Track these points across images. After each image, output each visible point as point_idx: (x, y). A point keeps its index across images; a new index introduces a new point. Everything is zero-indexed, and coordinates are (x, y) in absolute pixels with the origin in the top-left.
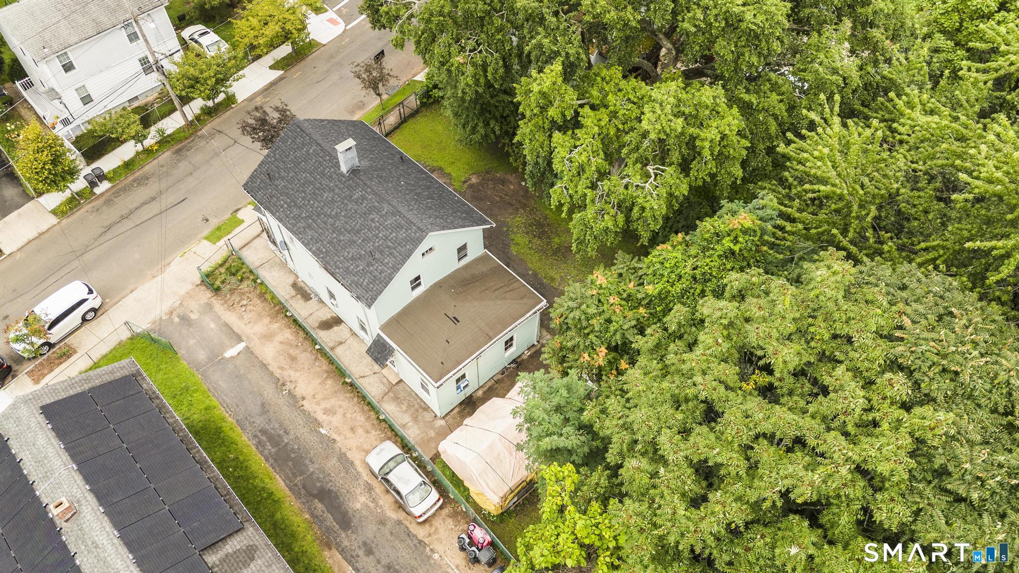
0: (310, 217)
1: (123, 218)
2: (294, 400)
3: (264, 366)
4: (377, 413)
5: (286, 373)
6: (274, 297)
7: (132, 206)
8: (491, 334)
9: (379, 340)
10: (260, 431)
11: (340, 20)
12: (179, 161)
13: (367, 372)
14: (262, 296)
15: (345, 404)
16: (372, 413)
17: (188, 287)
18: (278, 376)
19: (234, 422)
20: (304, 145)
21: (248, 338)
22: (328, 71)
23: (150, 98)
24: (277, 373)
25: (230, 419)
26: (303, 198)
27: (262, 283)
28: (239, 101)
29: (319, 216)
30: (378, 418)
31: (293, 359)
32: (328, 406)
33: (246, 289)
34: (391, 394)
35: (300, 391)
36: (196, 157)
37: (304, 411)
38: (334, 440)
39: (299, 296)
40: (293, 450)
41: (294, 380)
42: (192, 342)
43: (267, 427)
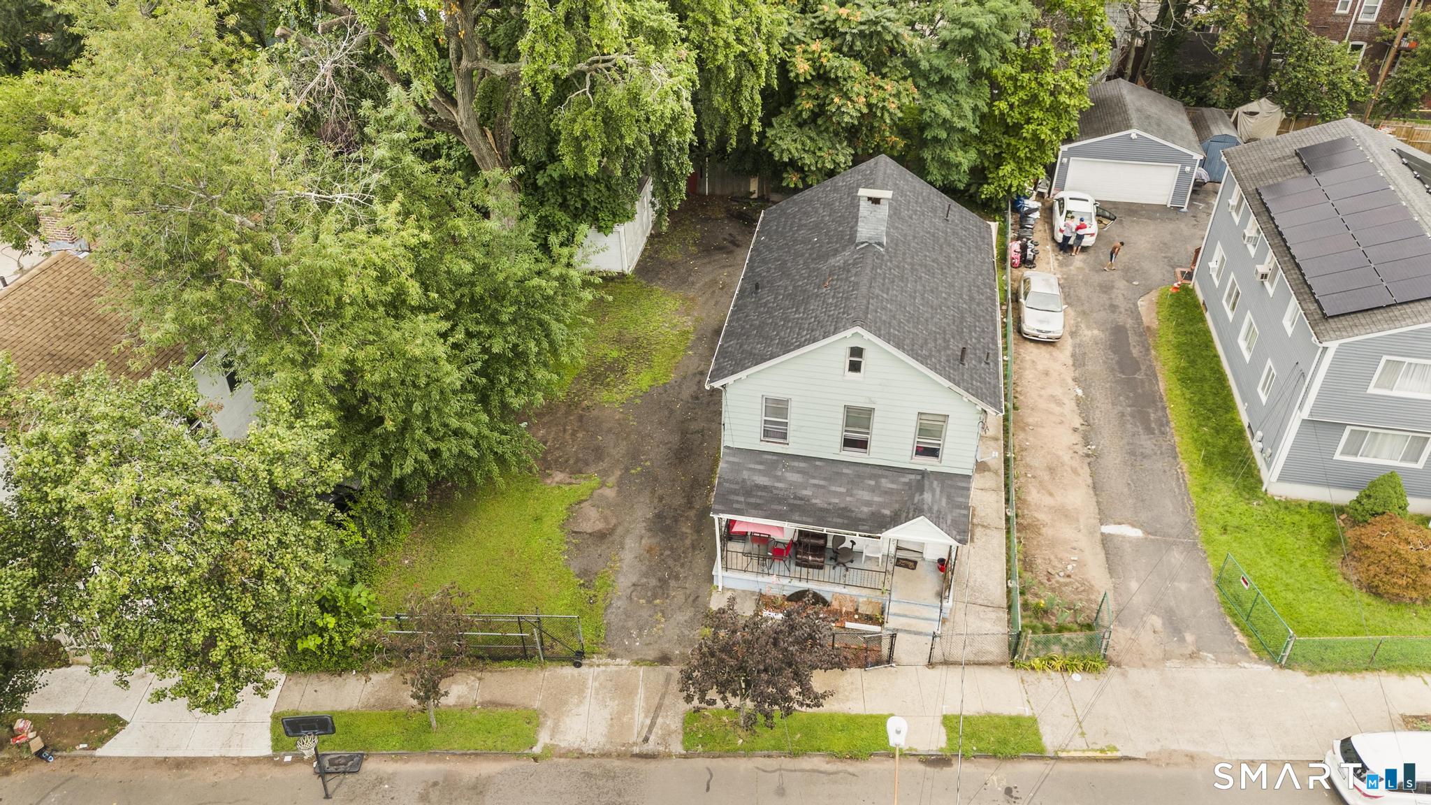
2: (1088, 433)
3: (1096, 488)
5: (1075, 464)
6: (1011, 550)
10: (1154, 434)
16: (1013, 371)
18: (1086, 468)
19: (1179, 459)
21: (1091, 533)
24: (1085, 471)
25: (1185, 467)
30: (1011, 363)
35: (1077, 438)
37: (1086, 418)
38: (1075, 380)
40: (1128, 397)
41: (1071, 452)
42: (1183, 586)
43: (1141, 432)
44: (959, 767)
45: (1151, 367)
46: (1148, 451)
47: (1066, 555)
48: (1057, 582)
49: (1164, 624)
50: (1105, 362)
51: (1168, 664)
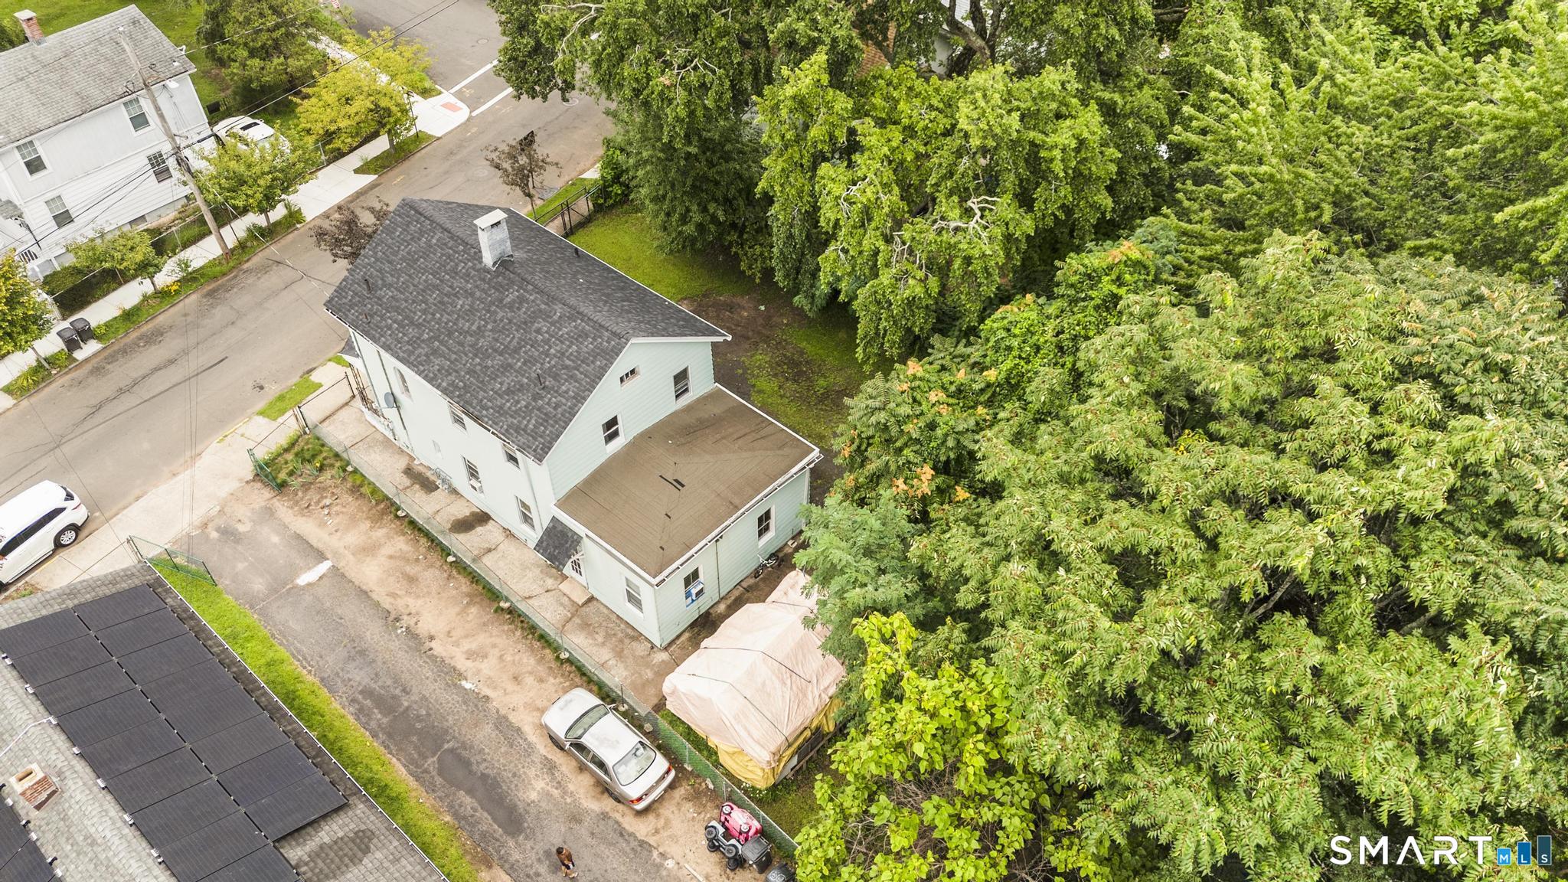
0: (436, 338)
1: (121, 391)
2: (417, 641)
3: (364, 594)
4: (556, 649)
5: (400, 603)
6: (375, 490)
7: (136, 375)
8: (736, 501)
9: (554, 527)
10: (361, 692)
11: (461, 104)
12: (212, 306)
13: (535, 589)
14: (355, 490)
15: (502, 641)
16: (547, 651)
17: (233, 485)
18: (387, 607)
19: (317, 681)
20: (422, 233)
21: (335, 553)
22: (446, 173)
23: (166, 220)
24: (387, 603)
26: (424, 312)
27: (355, 471)
28: (308, 219)
29: (450, 334)
30: (558, 657)
31: (412, 580)
32: (474, 646)
33: (329, 482)
34: (577, 620)
35: (423, 628)
36: (240, 299)
37: (433, 658)
38: (487, 698)
39: (417, 486)
40: (418, 718)
41: (414, 611)
42: (241, 566)
43: (374, 686)
44: (296, 379)
46: (351, 666)
47: (337, 520)
48: (326, 497)
50: (481, 751)
51: (218, 508)
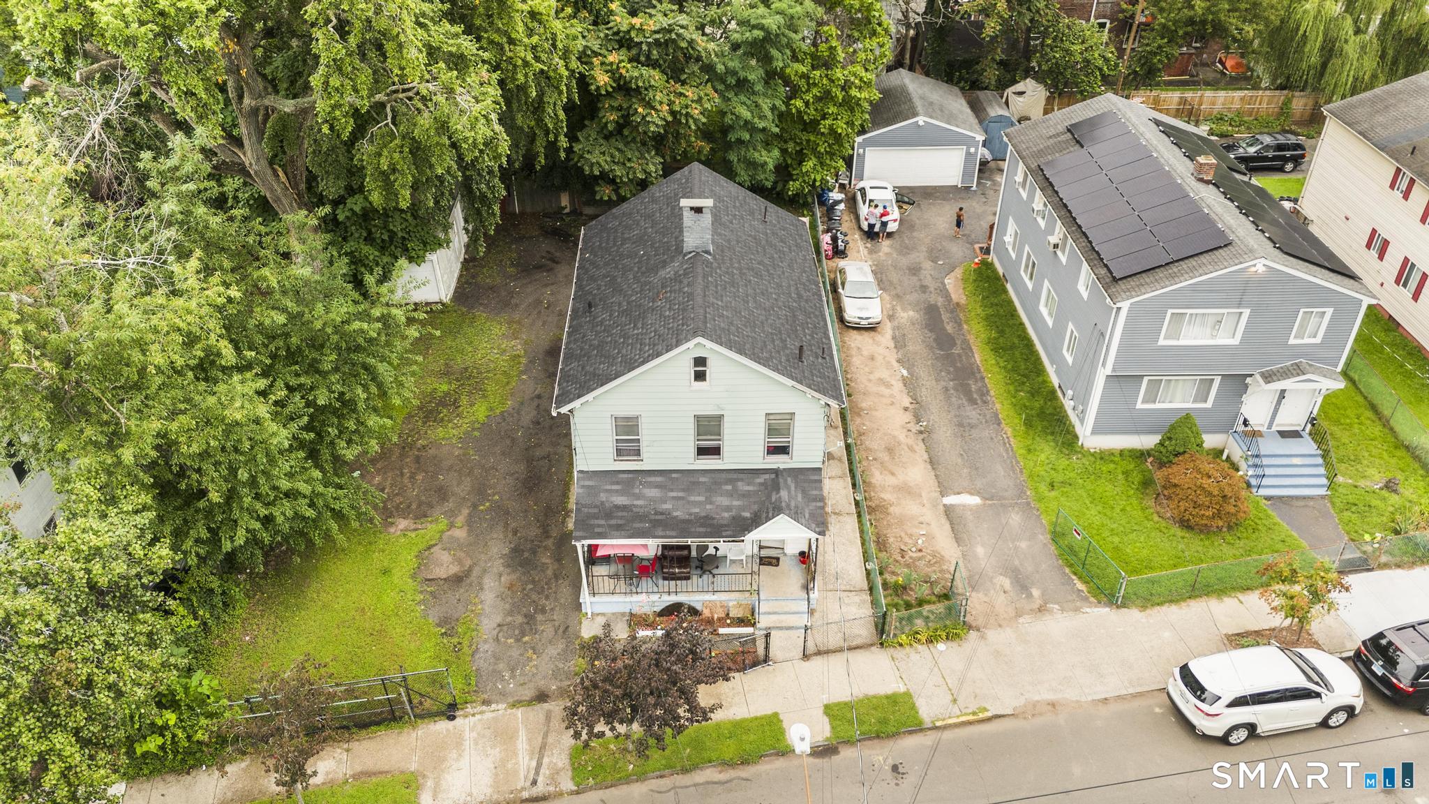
2: (918, 411)
3: (932, 462)
5: (910, 441)
10: (977, 404)
18: (921, 444)
19: (1003, 425)
21: (935, 506)
24: (920, 447)
25: (1009, 431)
35: (908, 417)
37: (914, 396)
38: (898, 361)
40: (949, 373)
41: (905, 430)
42: (1023, 545)
43: (966, 403)
45: (965, 342)
46: (974, 421)
47: (915, 531)
48: (911, 558)
49: (1012, 583)
50: (923, 341)
51: (1021, 620)
